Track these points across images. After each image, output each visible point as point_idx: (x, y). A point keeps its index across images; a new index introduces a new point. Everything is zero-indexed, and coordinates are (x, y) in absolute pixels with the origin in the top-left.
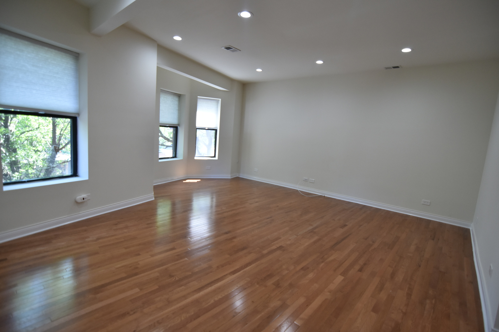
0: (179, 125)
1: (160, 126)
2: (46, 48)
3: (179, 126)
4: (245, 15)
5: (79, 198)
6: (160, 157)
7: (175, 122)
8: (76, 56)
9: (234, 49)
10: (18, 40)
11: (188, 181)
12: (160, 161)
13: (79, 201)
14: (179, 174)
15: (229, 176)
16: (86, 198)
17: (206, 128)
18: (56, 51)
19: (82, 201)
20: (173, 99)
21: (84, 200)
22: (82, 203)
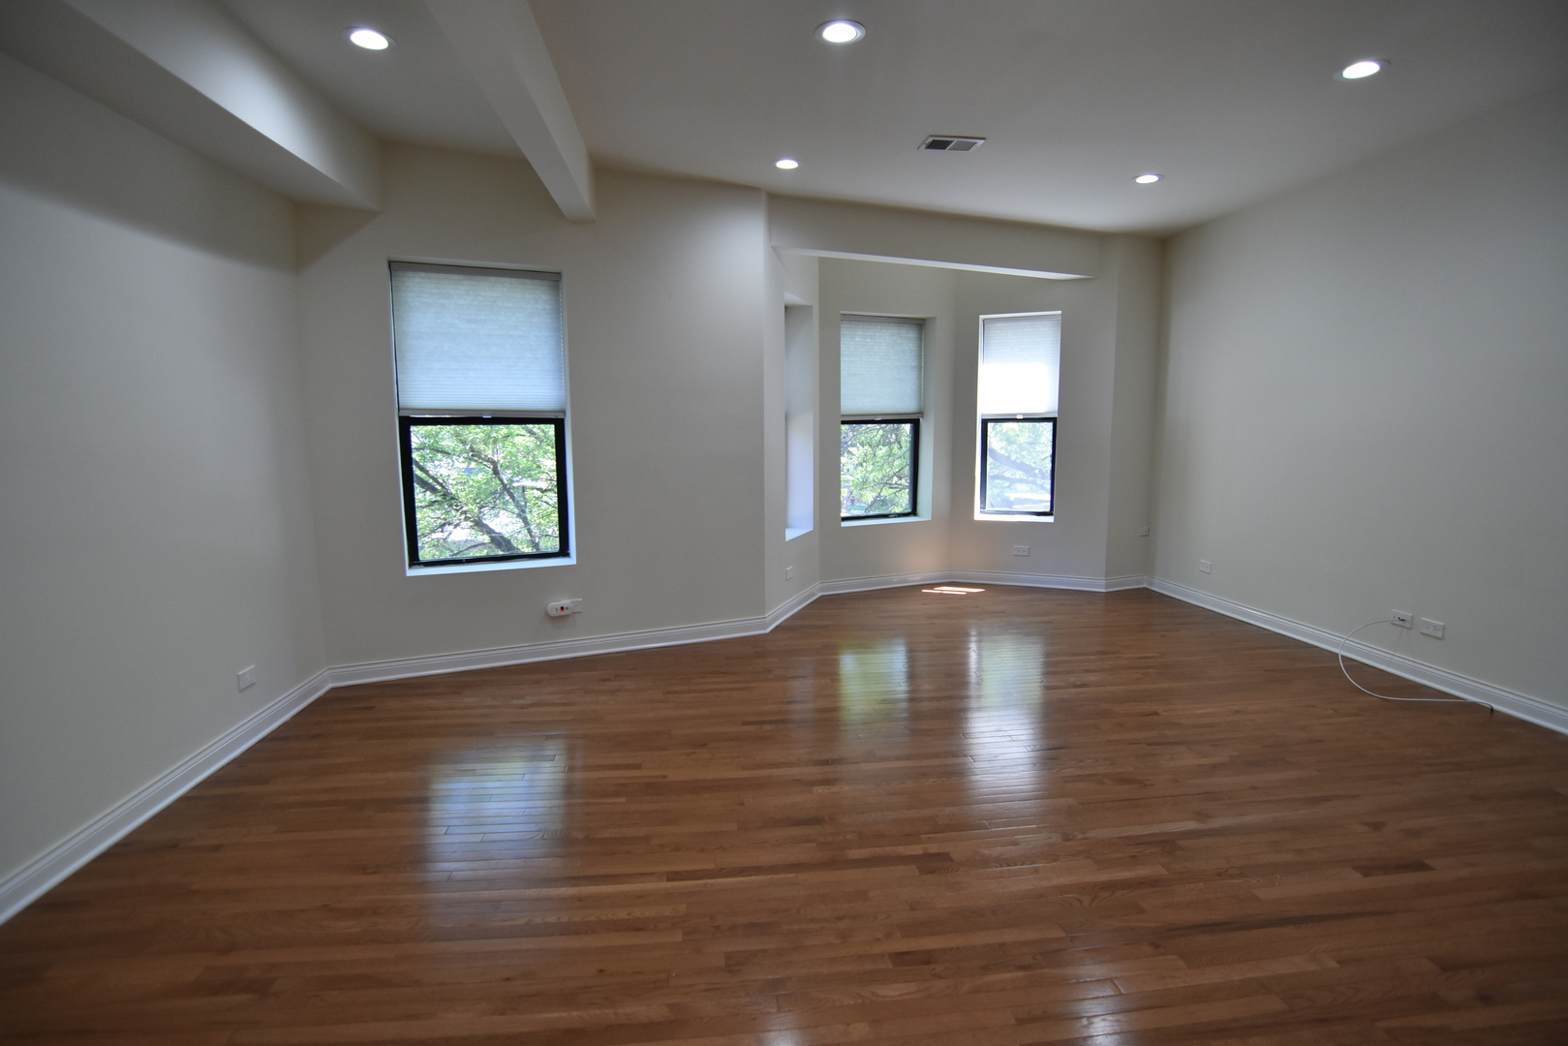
0: (921, 413)
1: (843, 423)
2: (493, 279)
3: (922, 417)
4: (840, 33)
5: (553, 605)
6: (844, 514)
7: (907, 405)
8: (553, 279)
9: (956, 140)
10: (442, 276)
11: (938, 590)
12: (845, 524)
13: (553, 613)
14: (918, 564)
15: (1099, 585)
16: (567, 608)
17: (1018, 417)
18: (513, 280)
19: (560, 613)
20: (895, 338)
21: (565, 612)
22: (561, 618)
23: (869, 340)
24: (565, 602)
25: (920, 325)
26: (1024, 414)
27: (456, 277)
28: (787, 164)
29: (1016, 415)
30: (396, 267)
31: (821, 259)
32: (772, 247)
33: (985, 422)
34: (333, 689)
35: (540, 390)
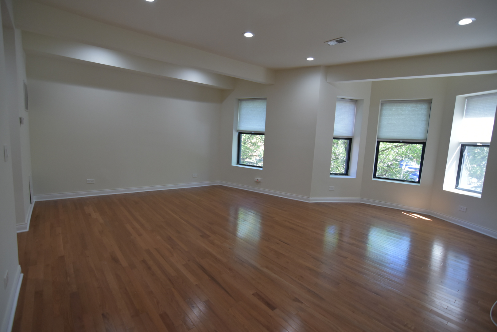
0: (428, 140)
7: (419, 135)
19: (257, 181)
20: (414, 109)
21: (258, 181)
22: (258, 182)
23: (399, 110)
24: (259, 179)
25: (429, 102)
26: (481, 143)
27: (250, 101)
28: (310, 59)
29: (477, 143)
30: (240, 100)
31: (373, 82)
32: (328, 83)
33: (463, 147)
34: (218, 185)
35: (261, 127)
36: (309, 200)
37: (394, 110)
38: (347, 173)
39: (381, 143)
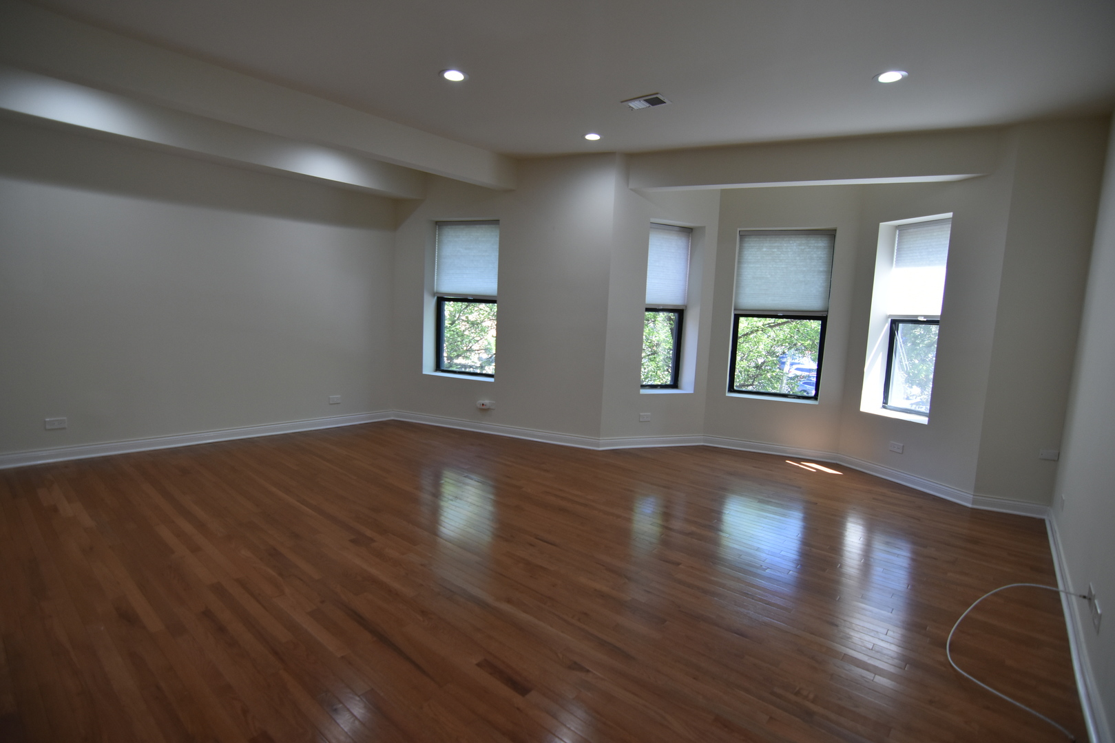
0: (826, 312)
3: (829, 315)
5: (479, 402)
7: (813, 302)
12: (739, 396)
13: (479, 406)
15: (964, 497)
17: (921, 319)
19: (482, 407)
20: (803, 247)
21: (484, 407)
22: (484, 410)
23: (775, 250)
24: (486, 402)
25: (831, 234)
26: (925, 316)
27: (462, 227)
28: (593, 137)
29: (917, 316)
30: (440, 224)
31: (723, 191)
32: (631, 189)
33: (895, 323)
34: (393, 420)
35: (488, 284)
36: (598, 445)
37: (764, 250)
38: (675, 384)
39: (742, 319)
